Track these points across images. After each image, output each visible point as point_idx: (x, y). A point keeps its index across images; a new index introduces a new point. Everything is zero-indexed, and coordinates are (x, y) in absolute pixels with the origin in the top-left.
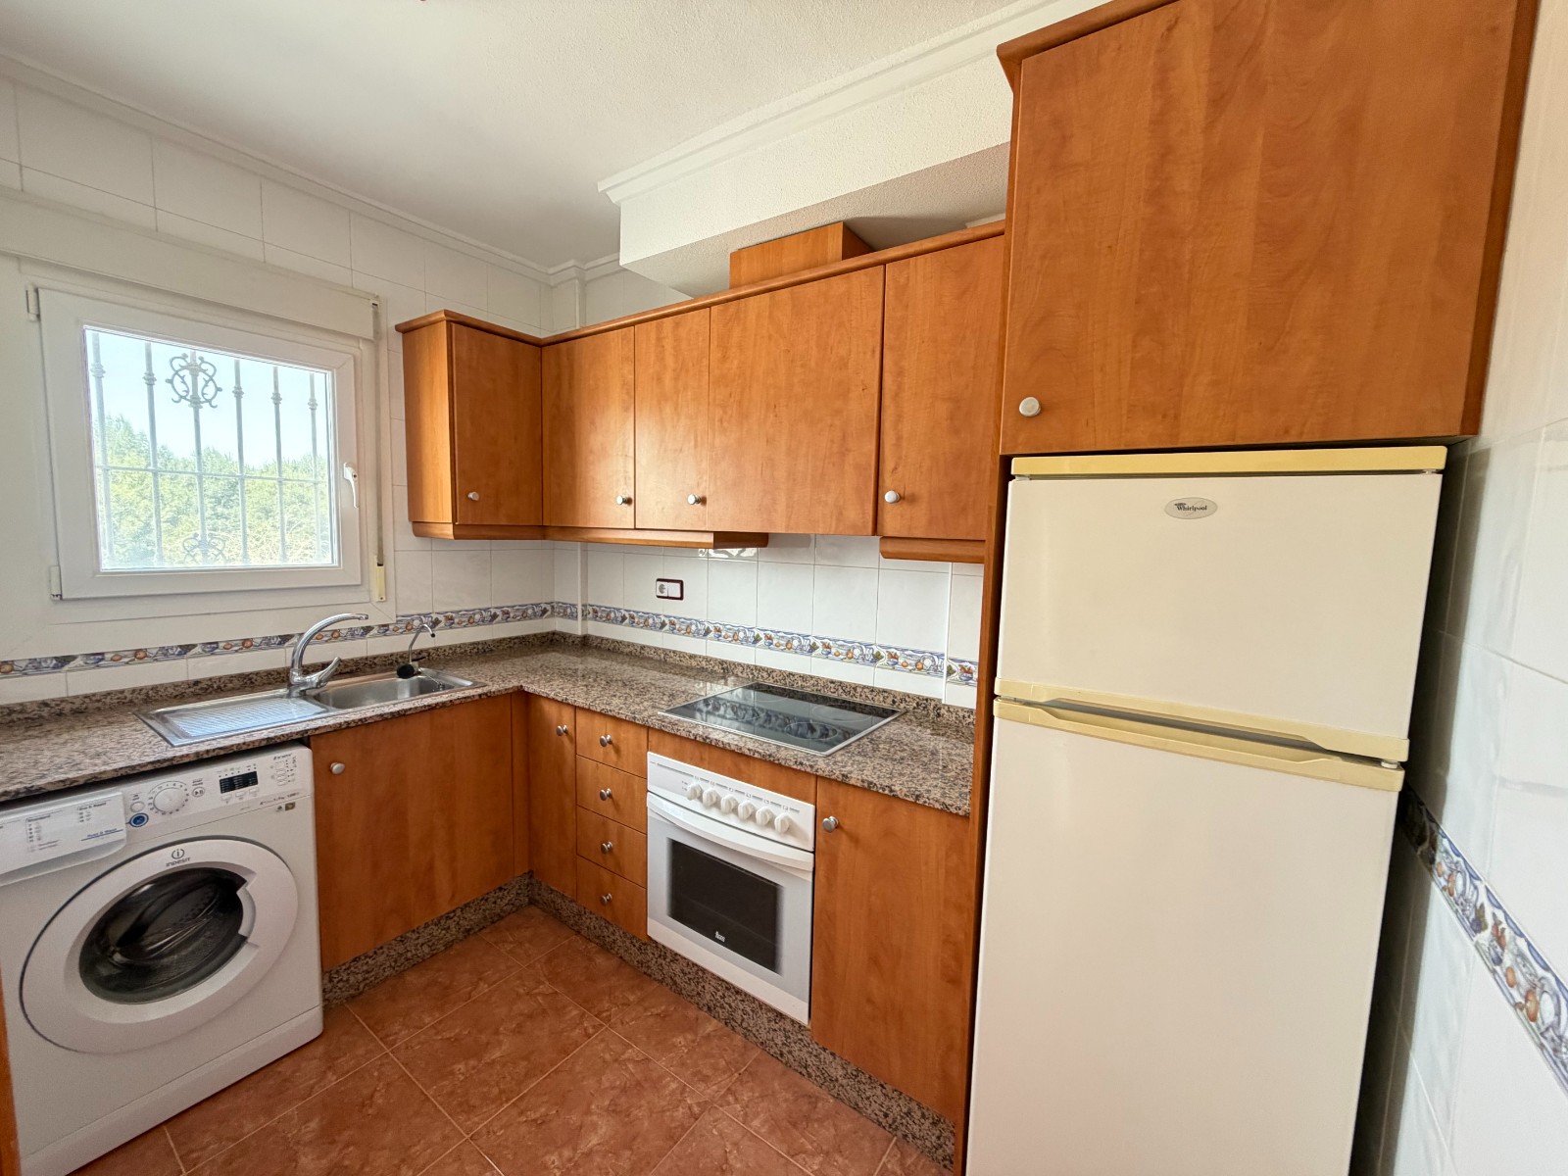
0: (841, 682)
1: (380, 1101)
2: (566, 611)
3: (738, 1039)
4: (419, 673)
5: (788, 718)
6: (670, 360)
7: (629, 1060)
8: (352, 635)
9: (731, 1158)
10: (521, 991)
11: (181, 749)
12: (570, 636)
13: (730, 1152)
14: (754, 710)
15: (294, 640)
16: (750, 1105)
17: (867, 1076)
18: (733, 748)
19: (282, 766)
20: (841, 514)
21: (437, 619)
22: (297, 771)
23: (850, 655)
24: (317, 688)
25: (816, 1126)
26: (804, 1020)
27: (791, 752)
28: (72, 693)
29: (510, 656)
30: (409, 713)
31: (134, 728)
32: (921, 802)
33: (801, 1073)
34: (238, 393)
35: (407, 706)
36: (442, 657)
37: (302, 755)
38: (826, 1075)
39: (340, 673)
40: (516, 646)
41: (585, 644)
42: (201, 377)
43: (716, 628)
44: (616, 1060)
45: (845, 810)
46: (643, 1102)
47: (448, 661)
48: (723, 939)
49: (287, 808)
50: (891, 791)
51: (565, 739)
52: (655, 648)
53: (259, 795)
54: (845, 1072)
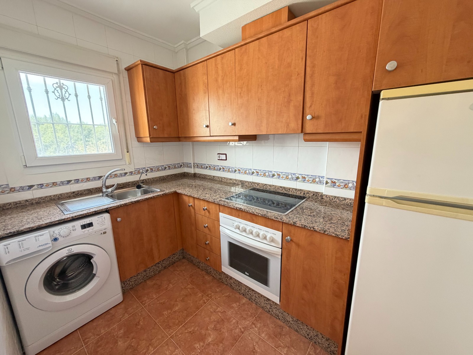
0: (284, 187)
1: (142, 324)
2: (188, 165)
3: (254, 305)
4: (143, 187)
5: (264, 200)
6: (220, 72)
7: (219, 311)
8: (121, 175)
9: (256, 348)
10: (183, 287)
11: (67, 215)
12: (190, 173)
13: (256, 345)
14: (252, 197)
15: (103, 178)
16: (260, 329)
17: (301, 322)
18: (251, 212)
19: (101, 220)
20: (288, 125)
21: (147, 169)
22: (105, 221)
23: (287, 178)
24: (111, 193)
25: (283, 337)
26: (278, 302)
27: (273, 213)
28: (35, 197)
29: (171, 181)
30: (140, 201)
31: (54, 208)
32: (326, 233)
33: (276, 318)
34: (76, 96)
35: (139, 199)
36: (150, 182)
37: (107, 216)
38: (286, 320)
39: (119, 188)
40: (173, 177)
41: (195, 176)
42: (64, 90)
43: (238, 170)
44: (215, 312)
45: (294, 234)
46: (225, 327)
47: (152, 183)
48: (248, 274)
49: (104, 233)
50: (314, 229)
51: (191, 208)
52: (218, 177)
53: (94, 230)
54: (292, 319)
